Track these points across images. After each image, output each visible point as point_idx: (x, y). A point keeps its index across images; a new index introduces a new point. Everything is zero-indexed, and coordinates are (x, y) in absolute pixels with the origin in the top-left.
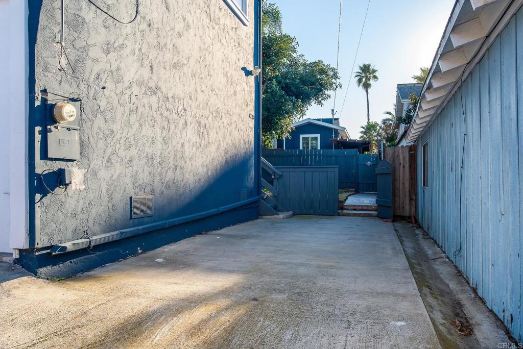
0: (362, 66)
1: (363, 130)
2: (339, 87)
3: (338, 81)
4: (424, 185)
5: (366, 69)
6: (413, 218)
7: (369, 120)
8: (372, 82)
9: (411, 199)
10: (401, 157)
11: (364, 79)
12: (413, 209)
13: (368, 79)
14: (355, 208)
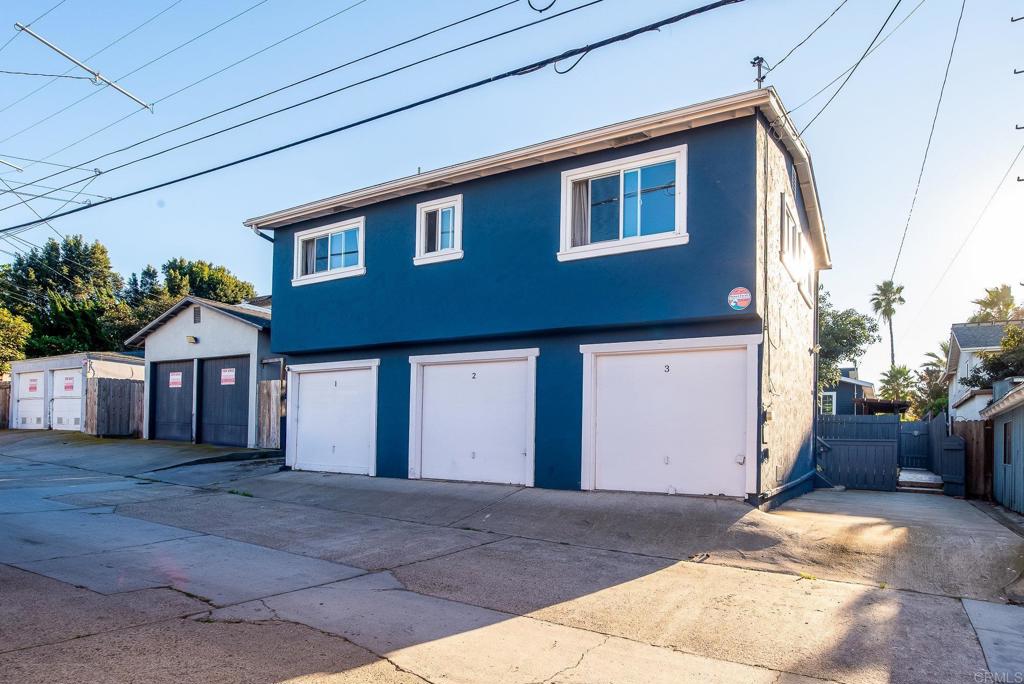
0: (881, 284)
1: (886, 378)
2: (877, 341)
3: (875, 334)
4: (1005, 462)
5: (886, 289)
6: (989, 496)
7: (893, 362)
8: (894, 306)
9: (986, 478)
10: (974, 432)
11: (883, 304)
12: (989, 488)
13: (889, 303)
14: (912, 484)
